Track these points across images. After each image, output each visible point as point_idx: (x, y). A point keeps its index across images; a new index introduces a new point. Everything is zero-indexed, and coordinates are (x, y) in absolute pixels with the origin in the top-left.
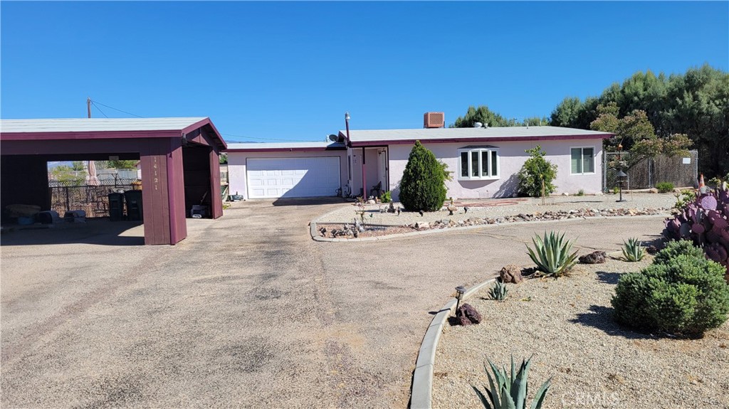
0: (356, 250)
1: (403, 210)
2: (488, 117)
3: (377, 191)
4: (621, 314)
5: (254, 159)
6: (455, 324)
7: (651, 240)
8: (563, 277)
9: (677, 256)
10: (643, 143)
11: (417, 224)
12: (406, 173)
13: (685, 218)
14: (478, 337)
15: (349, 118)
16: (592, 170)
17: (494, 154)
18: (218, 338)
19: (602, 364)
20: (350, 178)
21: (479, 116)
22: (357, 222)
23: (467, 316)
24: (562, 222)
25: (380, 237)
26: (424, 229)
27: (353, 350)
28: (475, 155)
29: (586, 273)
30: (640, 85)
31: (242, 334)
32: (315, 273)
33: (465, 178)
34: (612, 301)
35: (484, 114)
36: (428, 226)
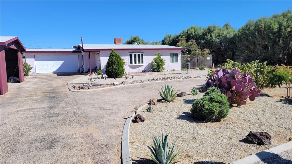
0: (90, 95)
1: (107, 78)
2: (139, 41)
3: (95, 70)
4: (194, 115)
5: (38, 56)
6: (135, 122)
7: (199, 87)
8: (172, 102)
9: (212, 93)
10: (195, 52)
11: (114, 83)
12: (108, 63)
13: (213, 79)
14: (144, 127)
15: (83, 39)
16: (177, 61)
17: (142, 55)
18: (32, 136)
19: (190, 133)
20: (83, 64)
21: (135, 40)
22: (89, 83)
23: (139, 119)
24: (169, 81)
25: (99, 89)
26: (117, 85)
27: (95, 136)
28: (135, 56)
29: (180, 100)
30: (193, 30)
31: (43, 133)
32: (73, 105)
33: (131, 65)
34: (191, 110)
35: (137, 39)
36: (118, 84)
